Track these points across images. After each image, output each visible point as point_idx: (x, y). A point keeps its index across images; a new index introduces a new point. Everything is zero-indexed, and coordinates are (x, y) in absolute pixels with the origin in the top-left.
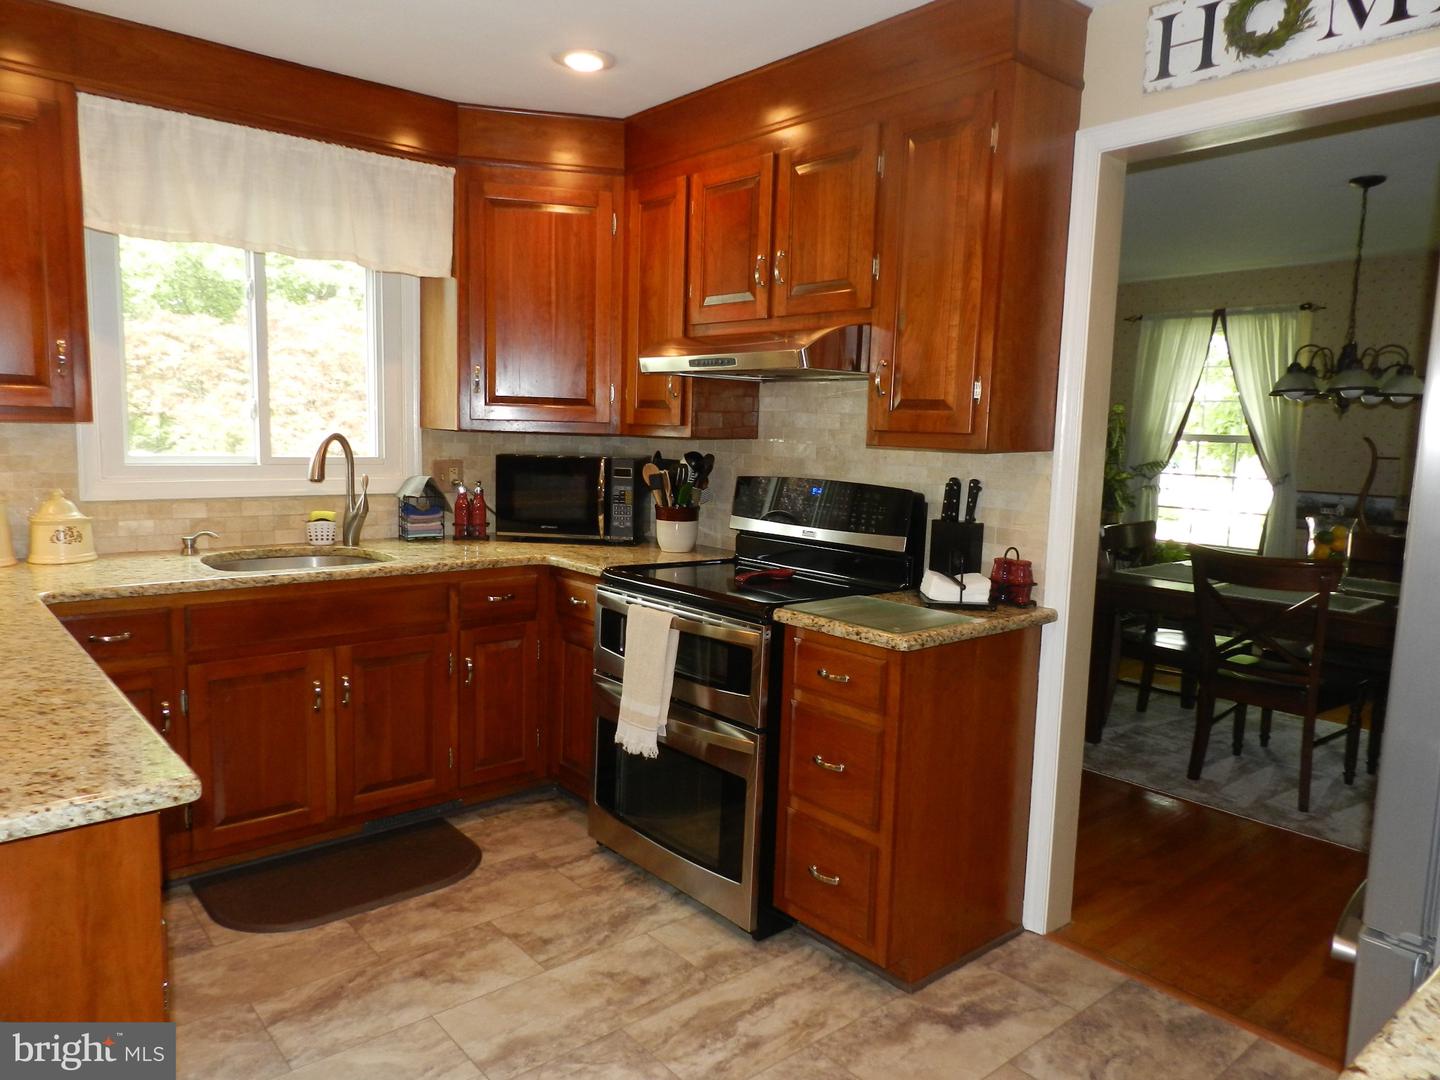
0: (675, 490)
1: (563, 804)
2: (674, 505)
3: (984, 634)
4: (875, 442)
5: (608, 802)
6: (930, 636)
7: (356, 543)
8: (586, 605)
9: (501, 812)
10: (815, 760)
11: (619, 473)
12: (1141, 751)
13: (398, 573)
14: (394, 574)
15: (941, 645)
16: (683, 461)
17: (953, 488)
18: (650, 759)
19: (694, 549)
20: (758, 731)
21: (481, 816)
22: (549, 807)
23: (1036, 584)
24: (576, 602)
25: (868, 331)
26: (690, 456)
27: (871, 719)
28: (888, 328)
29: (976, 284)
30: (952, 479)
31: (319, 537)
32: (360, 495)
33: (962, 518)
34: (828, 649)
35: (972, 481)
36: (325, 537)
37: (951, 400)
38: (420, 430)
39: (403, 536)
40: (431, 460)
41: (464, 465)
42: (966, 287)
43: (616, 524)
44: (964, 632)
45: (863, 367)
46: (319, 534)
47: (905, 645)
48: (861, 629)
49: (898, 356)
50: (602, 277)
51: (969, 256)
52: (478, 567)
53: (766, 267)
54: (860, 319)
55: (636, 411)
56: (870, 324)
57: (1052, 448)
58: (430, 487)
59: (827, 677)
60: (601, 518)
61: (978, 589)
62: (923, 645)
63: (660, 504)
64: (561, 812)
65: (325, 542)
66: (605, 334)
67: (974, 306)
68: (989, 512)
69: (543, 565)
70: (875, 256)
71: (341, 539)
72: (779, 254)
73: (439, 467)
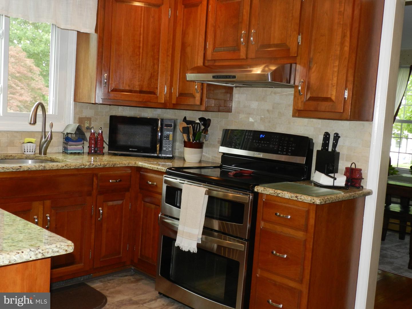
0: (194, 135)
1: (138, 277)
2: (193, 141)
3: (346, 199)
4: (297, 115)
5: (165, 274)
6: (328, 198)
7: (45, 154)
8: (156, 185)
9: (110, 280)
10: (272, 252)
11: (167, 126)
12: (386, 257)
13: (73, 167)
14: (71, 168)
15: (332, 203)
16: (198, 121)
17: (327, 136)
18: (193, 253)
19: (200, 162)
20: (245, 240)
21: (101, 282)
22: (132, 278)
23: (363, 179)
24: (150, 183)
25: (295, 66)
26: (201, 119)
27: (300, 235)
28: (304, 66)
29: (347, 49)
30: (325, 133)
31: (29, 151)
32: (48, 132)
33: (330, 149)
34: (280, 204)
35: (335, 134)
36: (31, 151)
37: (333, 98)
38: (74, 103)
39: (65, 152)
40: (78, 116)
41: (92, 120)
42: (342, 49)
43: (164, 149)
44: (340, 197)
45: (292, 82)
46: (29, 149)
47: (319, 202)
48: (297, 195)
49: (309, 78)
50: (164, 37)
51: (344, 36)
52: (107, 166)
53: (246, 36)
54: (291, 61)
55: (177, 98)
56: (296, 63)
57: (372, 120)
58: (79, 129)
59: (279, 216)
60: (158, 146)
61: (341, 180)
62: (325, 202)
63: (186, 140)
64: (137, 281)
65: (31, 153)
66: (164, 63)
67: (346, 58)
68: (342, 148)
69: (134, 167)
70: (299, 34)
71: (39, 152)
72: (253, 31)
73: (81, 120)
